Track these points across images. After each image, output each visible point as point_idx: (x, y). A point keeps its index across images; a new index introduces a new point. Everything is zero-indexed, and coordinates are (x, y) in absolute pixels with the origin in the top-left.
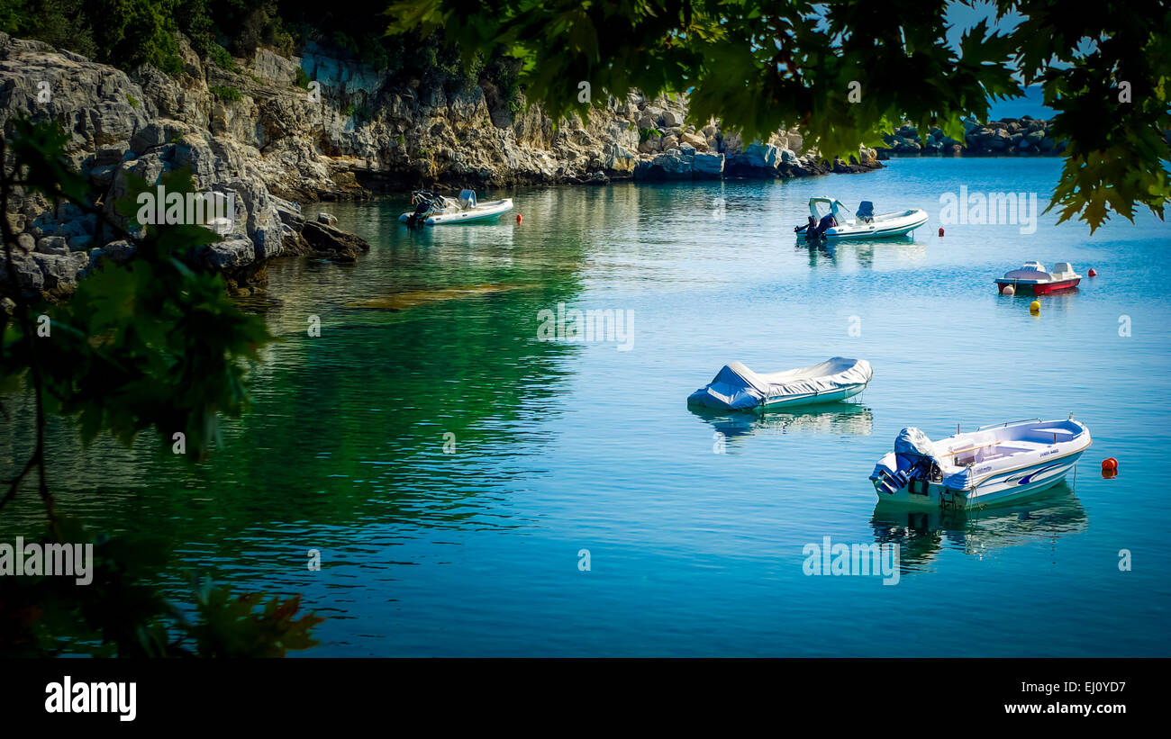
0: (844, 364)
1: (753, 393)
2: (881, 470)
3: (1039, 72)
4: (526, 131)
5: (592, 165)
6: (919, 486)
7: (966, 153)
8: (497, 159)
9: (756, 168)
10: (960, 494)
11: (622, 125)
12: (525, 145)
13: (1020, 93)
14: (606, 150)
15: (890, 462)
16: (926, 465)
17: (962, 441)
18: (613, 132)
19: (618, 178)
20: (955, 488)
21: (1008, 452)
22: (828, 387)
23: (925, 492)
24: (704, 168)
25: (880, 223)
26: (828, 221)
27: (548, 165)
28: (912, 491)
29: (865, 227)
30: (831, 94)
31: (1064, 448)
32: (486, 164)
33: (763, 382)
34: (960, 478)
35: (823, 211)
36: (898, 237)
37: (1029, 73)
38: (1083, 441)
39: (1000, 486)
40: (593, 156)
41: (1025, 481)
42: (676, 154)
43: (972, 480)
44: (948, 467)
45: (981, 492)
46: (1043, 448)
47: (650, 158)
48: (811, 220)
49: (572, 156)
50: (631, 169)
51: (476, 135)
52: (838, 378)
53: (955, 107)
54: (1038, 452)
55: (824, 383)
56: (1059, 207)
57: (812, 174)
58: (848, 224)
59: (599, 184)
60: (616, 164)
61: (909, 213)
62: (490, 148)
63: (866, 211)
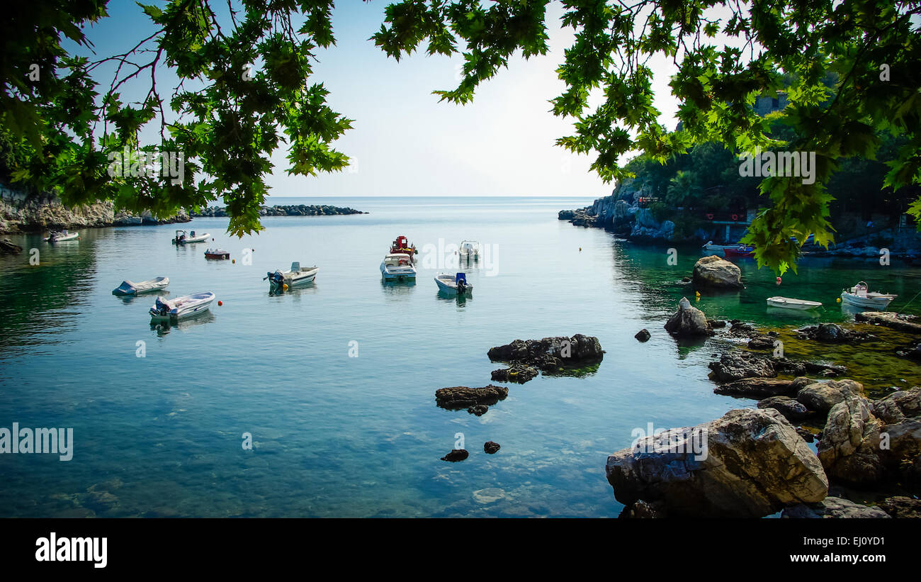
0: (161, 279)
1: (133, 289)
2: (152, 310)
3: (222, 194)
4: (76, 211)
5: (99, 221)
6: (164, 313)
7: (216, 216)
8: (67, 220)
9: (152, 222)
10: (176, 315)
11: (108, 209)
12: (76, 216)
13: (216, 200)
14: (103, 217)
15: (155, 307)
16: (165, 307)
17: (177, 300)
18: (105, 211)
19: (107, 225)
20: (174, 313)
21: (190, 302)
22: (157, 286)
23: (165, 315)
24: (134, 222)
25: (198, 238)
26: (182, 237)
27: (84, 222)
28: (162, 315)
29: (194, 239)
30: (160, 200)
31: (207, 300)
32: (63, 222)
33: (136, 285)
34: (175, 310)
35: (180, 234)
36: (202, 241)
37: (218, 194)
38: (213, 297)
39: (188, 312)
40: (99, 219)
41: (196, 310)
42: (126, 218)
43: (179, 311)
44: (172, 307)
45: (182, 314)
46: (201, 300)
47: (118, 219)
48: (177, 237)
49: (92, 219)
50: (112, 222)
51: (59, 213)
52: (160, 283)
53: (197, 204)
54: (199, 301)
55: (156, 285)
56: (230, 232)
57: (170, 223)
58: (188, 238)
59: (101, 227)
60: (107, 221)
61: (205, 234)
62: (64, 217)
63: (193, 234)
